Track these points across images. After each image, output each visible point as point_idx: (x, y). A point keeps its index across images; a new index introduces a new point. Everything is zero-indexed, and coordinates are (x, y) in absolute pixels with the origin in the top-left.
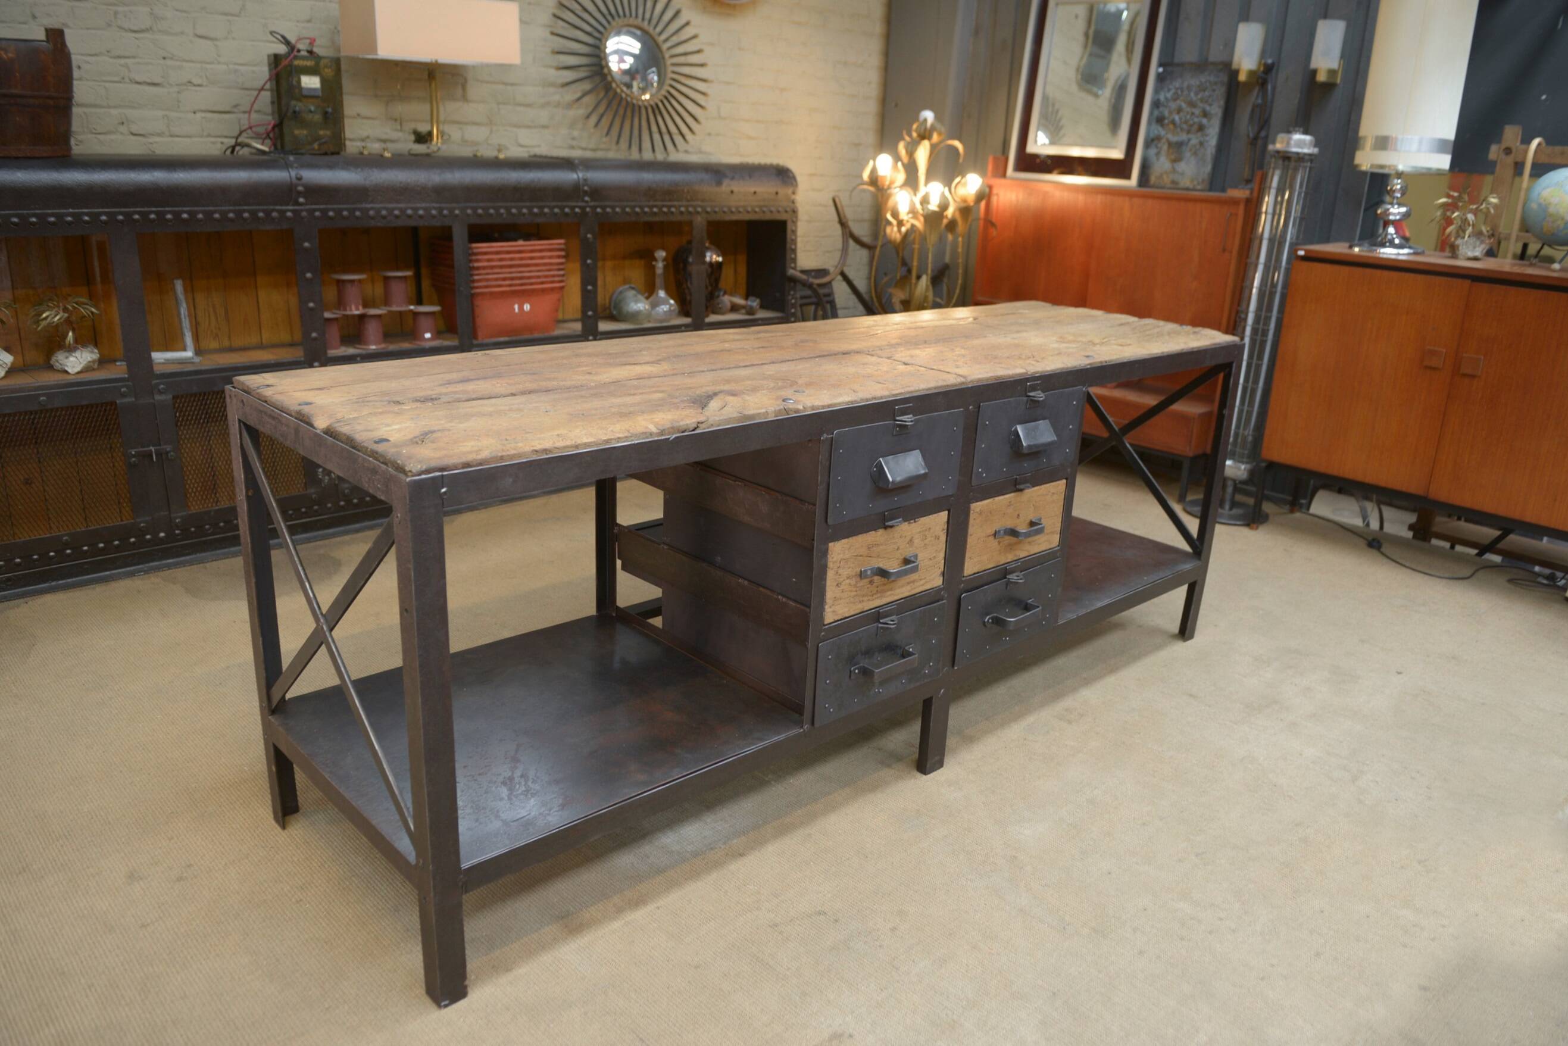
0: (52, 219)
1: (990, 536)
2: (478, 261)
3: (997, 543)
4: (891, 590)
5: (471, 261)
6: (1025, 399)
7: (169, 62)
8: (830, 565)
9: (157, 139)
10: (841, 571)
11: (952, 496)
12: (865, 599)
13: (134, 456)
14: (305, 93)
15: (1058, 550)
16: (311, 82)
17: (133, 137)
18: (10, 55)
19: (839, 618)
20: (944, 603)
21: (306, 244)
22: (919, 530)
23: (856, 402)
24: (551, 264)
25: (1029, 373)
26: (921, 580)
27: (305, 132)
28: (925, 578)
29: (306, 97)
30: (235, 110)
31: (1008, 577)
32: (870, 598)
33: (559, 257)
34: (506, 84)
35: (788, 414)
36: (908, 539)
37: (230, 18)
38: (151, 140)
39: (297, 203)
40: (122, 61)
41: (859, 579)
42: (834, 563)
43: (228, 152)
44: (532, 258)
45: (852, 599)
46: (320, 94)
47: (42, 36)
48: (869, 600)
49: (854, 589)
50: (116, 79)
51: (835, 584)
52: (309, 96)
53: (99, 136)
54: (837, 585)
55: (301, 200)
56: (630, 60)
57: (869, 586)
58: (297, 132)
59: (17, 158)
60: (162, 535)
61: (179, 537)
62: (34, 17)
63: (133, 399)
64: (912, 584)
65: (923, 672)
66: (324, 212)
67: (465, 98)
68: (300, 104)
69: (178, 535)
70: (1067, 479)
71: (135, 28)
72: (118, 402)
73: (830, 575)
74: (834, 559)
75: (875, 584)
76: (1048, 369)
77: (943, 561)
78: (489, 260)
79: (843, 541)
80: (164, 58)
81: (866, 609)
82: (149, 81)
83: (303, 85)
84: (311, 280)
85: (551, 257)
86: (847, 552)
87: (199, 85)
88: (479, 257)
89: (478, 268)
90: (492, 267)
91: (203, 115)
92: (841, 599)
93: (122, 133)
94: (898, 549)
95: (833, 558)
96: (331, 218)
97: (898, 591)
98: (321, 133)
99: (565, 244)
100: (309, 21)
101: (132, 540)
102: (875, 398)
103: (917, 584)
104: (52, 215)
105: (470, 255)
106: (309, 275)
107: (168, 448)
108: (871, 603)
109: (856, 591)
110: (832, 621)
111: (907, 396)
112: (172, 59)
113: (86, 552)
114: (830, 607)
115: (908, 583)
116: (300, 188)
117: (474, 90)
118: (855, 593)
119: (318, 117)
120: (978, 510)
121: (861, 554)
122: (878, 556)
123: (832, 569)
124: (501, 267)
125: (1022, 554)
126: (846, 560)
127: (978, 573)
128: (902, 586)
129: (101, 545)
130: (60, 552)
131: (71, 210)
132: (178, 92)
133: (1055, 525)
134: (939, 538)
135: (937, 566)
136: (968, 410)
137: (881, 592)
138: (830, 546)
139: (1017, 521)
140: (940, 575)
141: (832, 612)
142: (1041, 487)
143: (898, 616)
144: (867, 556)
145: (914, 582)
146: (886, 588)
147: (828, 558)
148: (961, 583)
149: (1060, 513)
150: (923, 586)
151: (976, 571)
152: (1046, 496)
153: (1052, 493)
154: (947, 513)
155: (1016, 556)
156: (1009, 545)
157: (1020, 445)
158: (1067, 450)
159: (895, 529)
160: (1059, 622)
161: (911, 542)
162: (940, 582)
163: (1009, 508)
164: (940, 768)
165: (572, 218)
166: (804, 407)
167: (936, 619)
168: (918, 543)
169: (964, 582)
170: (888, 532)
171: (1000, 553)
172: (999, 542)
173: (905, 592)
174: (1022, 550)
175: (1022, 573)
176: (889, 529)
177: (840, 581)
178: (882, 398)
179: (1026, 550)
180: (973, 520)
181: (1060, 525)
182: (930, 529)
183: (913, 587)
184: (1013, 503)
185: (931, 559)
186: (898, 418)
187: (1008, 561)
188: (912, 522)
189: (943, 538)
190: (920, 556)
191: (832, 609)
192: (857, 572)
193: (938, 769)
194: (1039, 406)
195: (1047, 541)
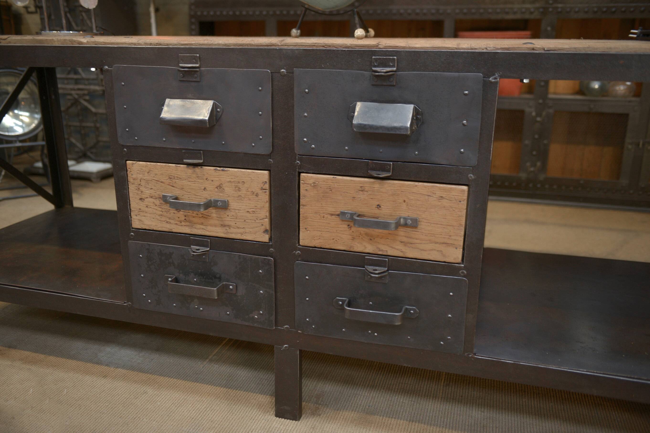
1: (332, 215)
3: (346, 226)
4: (202, 224)
6: (369, 73)
8: (130, 179)
10: (142, 188)
11: (269, 156)
12: (172, 221)
15: (460, 268)
19: (147, 228)
20: (269, 260)
22: (229, 180)
23: (139, 44)
25: (380, 46)
26: (238, 228)
28: (244, 228)
31: (366, 267)
32: (179, 224)
35: (73, 45)
36: (217, 184)
41: (162, 202)
42: (134, 179)
45: (158, 217)
48: (176, 224)
49: (160, 209)
51: (139, 197)
54: (141, 199)
57: (176, 213)
64: (227, 228)
65: (251, 315)
70: (468, 186)
73: (132, 189)
74: (134, 176)
75: (181, 214)
76: (417, 46)
77: (268, 221)
79: (141, 163)
81: (174, 231)
86: (146, 174)
92: (146, 212)
94: (205, 189)
95: (132, 175)
97: (209, 228)
102: (160, 44)
103: (232, 230)
108: (180, 227)
109: (162, 211)
110: (140, 228)
111: (194, 47)
114: (136, 216)
115: (223, 226)
118: (161, 213)
120: (311, 182)
121: (163, 181)
122: (182, 189)
123: (133, 184)
125: (391, 252)
126: (147, 181)
127: (321, 248)
128: (216, 226)
133: (450, 236)
134: (257, 195)
135: (257, 221)
136: (279, 72)
137: (190, 222)
138: (128, 162)
139: (377, 211)
140: (266, 231)
141: (140, 220)
142: (417, 183)
143: (210, 249)
144: (169, 185)
145: (229, 226)
146: (195, 220)
147: (128, 172)
148: (296, 249)
149: (461, 225)
150: (242, 234)
151: (316, 245)
152: (427, 197)
153: (442, 197)
154: (266, 172)
155: (382, 250)
156: (367, 234)
157: (352, 123)
158: (462, 150)
159: (198, 170)
160: (475, 354)
161: (220, 187)
162: (265, 238)
163: (361, 192)
164: (293, 420)
165: (536, 16)
166: (87, 42)
167: (260, 271)
168: (229, 190)
169: (300, 249)
170: (190, 171)
171: (353, 239)
172: (348, 225)
173: (219, 232)
174: (392, 247)
175: (388, 270)
176: (191, 167)
177: (143, 196)
178: (167, 45)
179: (398, 249)
180: (306, 190)
181: (462, 239)
182: (244, 182)
183: (229, 231)
184: (367, 189)
185: (248, 212)
186: (181, 65)
187: (367, 251)
188: (218, 168)
189: (265, 197)
190: (233, 205)
191: (138, 217)
192: (159, 195)
193: (290, 419)
194: (394, 86)
195: (438, 251)
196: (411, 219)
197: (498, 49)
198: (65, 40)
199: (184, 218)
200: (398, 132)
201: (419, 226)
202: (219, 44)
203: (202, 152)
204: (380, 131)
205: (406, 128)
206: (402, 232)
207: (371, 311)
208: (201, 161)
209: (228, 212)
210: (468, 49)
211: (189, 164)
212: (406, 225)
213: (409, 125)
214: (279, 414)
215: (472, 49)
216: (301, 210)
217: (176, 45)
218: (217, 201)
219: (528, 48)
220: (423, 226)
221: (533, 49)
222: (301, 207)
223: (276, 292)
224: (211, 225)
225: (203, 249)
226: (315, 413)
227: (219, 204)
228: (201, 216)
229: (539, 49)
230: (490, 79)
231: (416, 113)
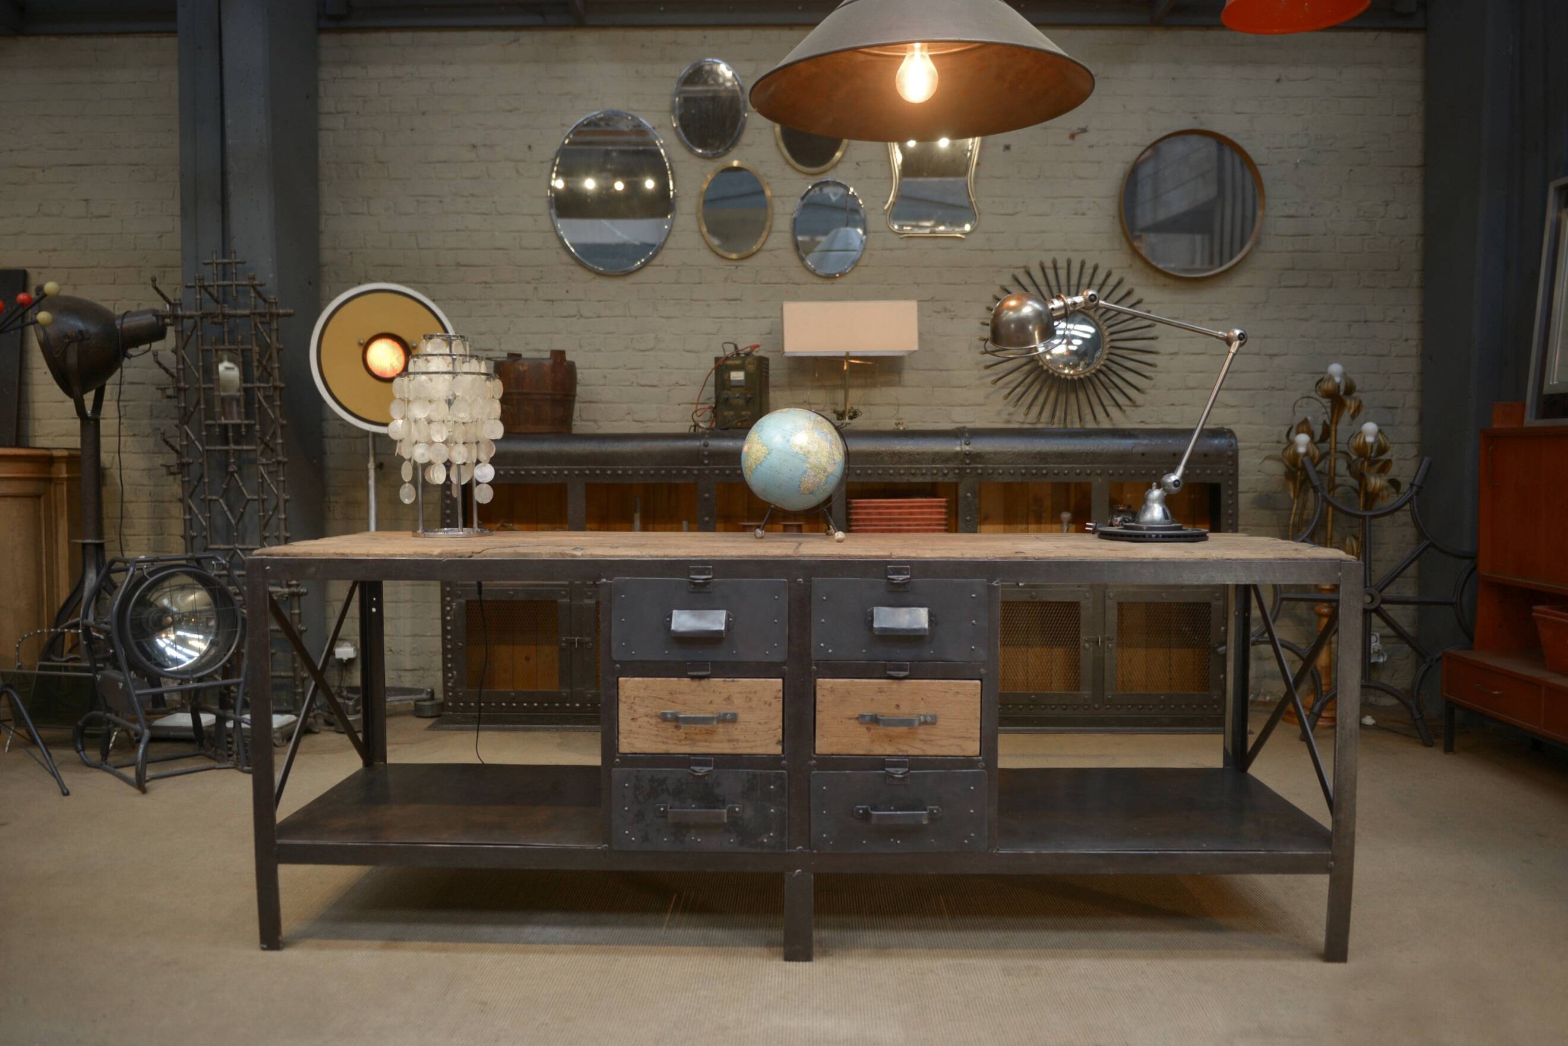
0: (534, 472)
1: (850, 719)
2: (857, 514)
3: (865, 729)
4: (706, 741)
5: (851, 514)
6: (885, 581)
7: (665, 370)
8: (622, 697)
9: (651, 424)
10: (635, 707)
11: (784, 663)
12: (670, 741)
13: (564, 642)
14: (733, 384)
15: (979, 761)
16: (737, 376)
17: (635, 423)
18: (525, 368)
19: (638, 751)
20: (782, 773)
21: (707, 495)
22: (739, 691)
23: (643, 556)
24: (930, 519)
25: (894, 557)
26: (748, 741)
27: (732, 413)
28: (754, 741)
29: (733, 387)
30: (708, 402)
31: (887, 769)
32: (677, 742)
33: (940, 513)
34: (941, 370)
36: (725, 696)
37: (710, 336)
38: (645, 425)
39: (703, 464)
40: (633, 371)
41: (659, 720)
42: (626, 697)
43: (692, 429)
44: (911, 514)
45: (653, 738)
46: (743, 384)
47: (547, 355)
48: (675, 744)
49: (656, 729)
50: (628, 383)
51: (630, 717)
52: (737, 385)
53: (613, 423)
54: (633, 719)
55: (706, 462)
56: (1079, 342)
57: (675, 730)
58: (726, 413)
59: (526, 434)
60: (578, 705)
61: (588, 709)
62: (581, 347)
63: (569, 600)
64: (735, 743)
65: (759, 840)
66: (722, 471)
67: (899, 384)
68: (729, 392)
69: (588, 707)
70: (981, 680)
71: (643, 349)
72: (559, 601)
73: (623, 708)
74: (626, 695)
75: (681, 730)
76: (927, 556)
77: (780, 730)
78: (868, 514)
79: (636, 679)
80: (662, 368)
81: (672, 751)
82: (649, 383)
83: (732, 378)
84: (707, 522)
85: (931, 513)
86: (643, 690)
87: (684, 385)
88: (858, 511)
89: (857, 520)
90: (871, 520)
91: (685, 406)
92: (638, 734)
93: (628, 421)
94: (711, 702)
95: (624, 693)
96: (728, 475)
97: (714, 745)
98: (744, 413)
99: (946, 502)
100: (769, 334)
101: (557, 705)
102: (667, 557)
103: (741, 744)
104: (534, 470)
105: (848, 507)
106: (707, 519)
107: (587, 639)
108: (679, 747)
109: (658, 731)
110: (629, 752)
111: (706, 559)
112: (666, 368)
113: (525, 707)
114: (625, 738)
115: (730, 741)
116: (706, 453)
117: (908, 376)
118: (657, 733)
119: (741, 402)
120: (828, 686)
121: (661, 696)
122: (684, 704)
123: (625, 703)
124: (880, 520)
125: (912, 751)
126: (643, 698)
127: (839, 755)
128: (722, 742)
129: (536, 704)
130: (509, 703)
131: (546, 467)
132: (669, 391)
133: (968, 729)
134: (770, 705)
135: (770, 732)
136: (795, 581)
137: (692, 740)
138: (621, 679)
139: (896, 711)
140: (778, 743)
141: (629, 743)
142: (933, 681)
143: (714, 768)
144: (669, 701)
145: (737, 741)
146: (698, 737)
147: (620, 690)
148: (811, 759)
149: (977, 718)
150: (752, 748)
151: (834, 752)
152: (943, 694)
153: (957, 692)
154: (780, 680)
155: (902, 751)
156: (886, 736)
157: (873, 626)
158: (973, 647)
159: (704, 682)
160: (998, 850)
161: (729, 699)
162: (778, 750)
163: (879, 694)
164: (806, 961)
165: (951, 478)
166: (582, 555)
167: (772, 787)
168: (738, 701)
169: (815, 759)
170: (695, 684)
171: (873, 742)
172: (867, 728)
173: (726, 748)
174: (912, 746)
175: (909, 770)
176: (697, 680)
177: (636, 716)
178: (676, 557)
179: (918, 748)
180: (823, 696)
181: (979, 731)
182: (756, 692)
183: (736, 746)
184: (885, 690)
185: (760, 723)
186: (692, 576)
187: (887, 753)
188: (728, 680)
189: (778, 706)
190: (743, 716)
191: (628, 740)
192: (656, 713)
193: (803, 961)
194: (908, 591)
195: (957, 745)
196: (931, 716)
197: (997, 558)
198: (555, 553)
199: (684, 736)
200: (918, 634)
201: (938, 723)
202: (732, 556)
203: (709, 663)
204: (900, 633)
205: (925, 629)
206: (921, 730)
207: (899, 813)
208: (709, 673)
209: (736, 726)
210: (971, 558)
211: (693, 677)
212: (925, 723)
213: (926, 626)
214: (789, 957)
215: (975, 558)
216: (817, 716)
217: (685, 557)
218: (726, 714)
219: (1022, 558)
220: (941, 722)
221: (1026, 558)
222: (817, 713)
223: (789, 809)
224: (717, 742)
225: (706, 769)
226: (825, 954)
227: (728, 717)
228: (705, 732)
229: (1030, 558)
230: (993, 584)
231: (930, 615)
